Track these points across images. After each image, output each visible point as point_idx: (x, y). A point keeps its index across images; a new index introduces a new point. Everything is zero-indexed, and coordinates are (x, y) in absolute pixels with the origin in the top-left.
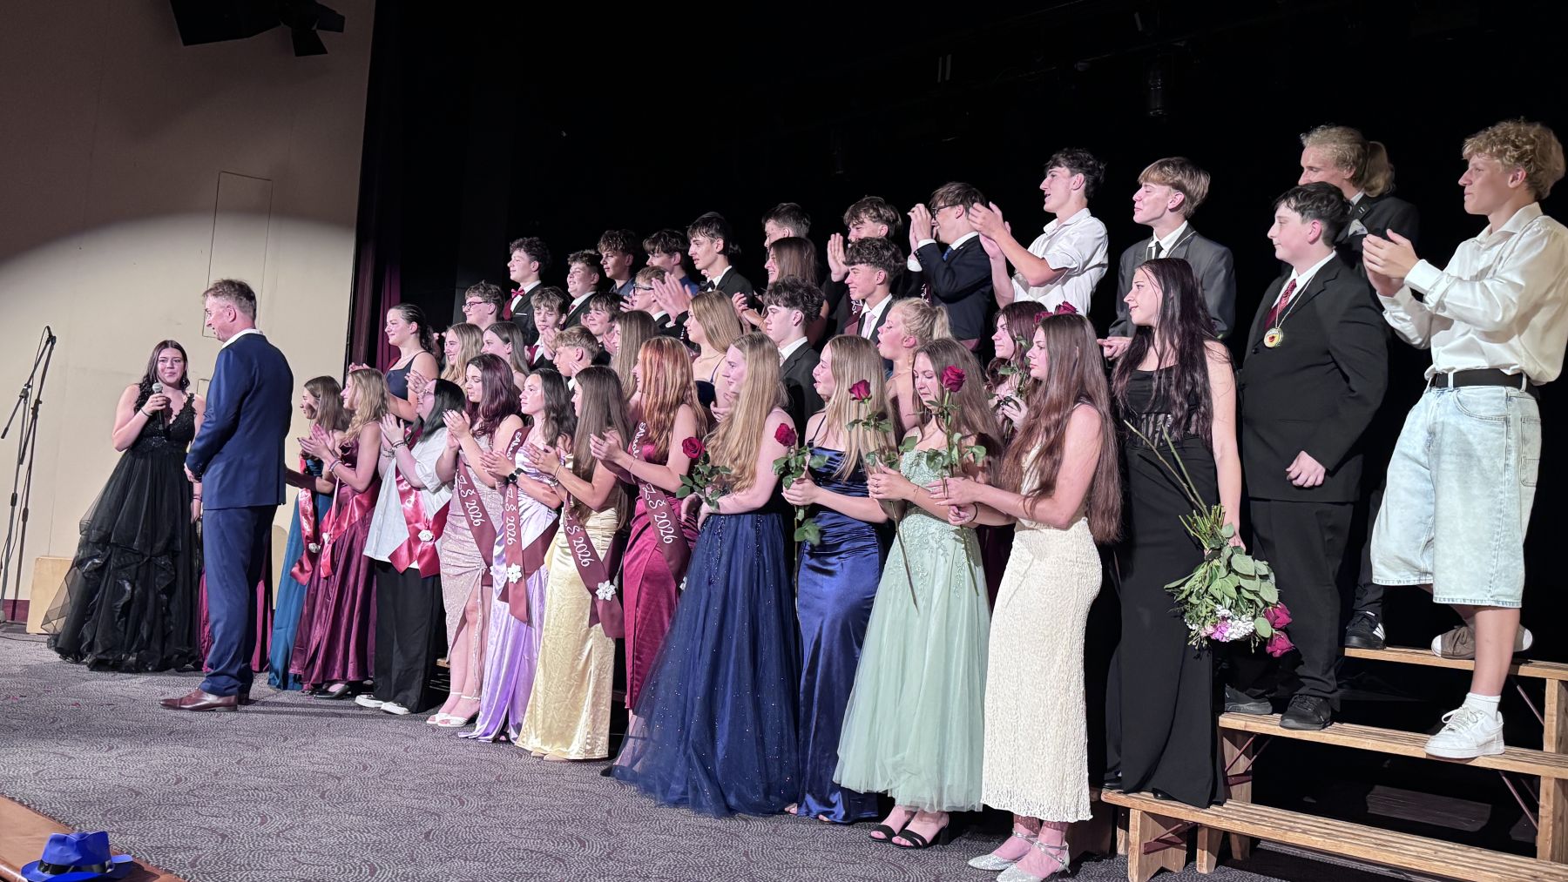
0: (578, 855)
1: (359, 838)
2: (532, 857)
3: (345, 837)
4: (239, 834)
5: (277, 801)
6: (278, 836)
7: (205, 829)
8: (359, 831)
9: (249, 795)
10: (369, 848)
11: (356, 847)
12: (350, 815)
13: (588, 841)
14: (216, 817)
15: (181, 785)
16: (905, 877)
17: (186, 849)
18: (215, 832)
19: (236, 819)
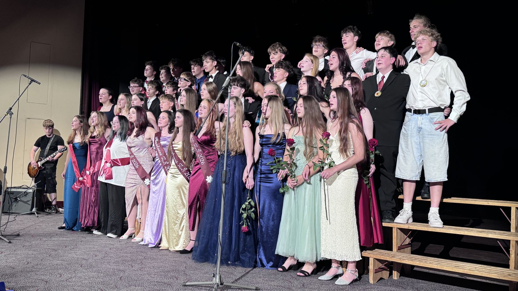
0: (176, 283)
1: (96, 280)
2: (159, 284)
3: (91, 280)
4: (52, 281)
5: (65, 269)
6: (67, 281)
7: (40, 279)
8: (96, 278)
9: (54, 267)
10: (100, 283)
11: (95, 284)
12: (92, 272)
13: (179, 278)
14: (43, 275)
15: (29, 264)
16: (292, 285)
17: (33, 287)
18: (43, 280)
19: (51, 276)
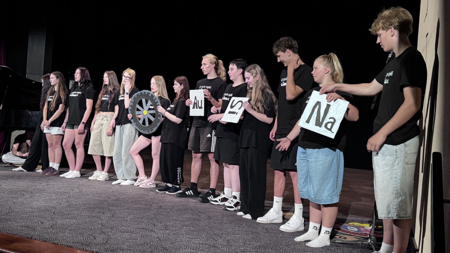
0: (40, 227)
13: (45, 222)
16: (155, 227)
